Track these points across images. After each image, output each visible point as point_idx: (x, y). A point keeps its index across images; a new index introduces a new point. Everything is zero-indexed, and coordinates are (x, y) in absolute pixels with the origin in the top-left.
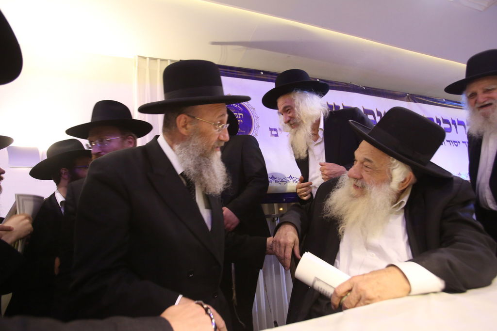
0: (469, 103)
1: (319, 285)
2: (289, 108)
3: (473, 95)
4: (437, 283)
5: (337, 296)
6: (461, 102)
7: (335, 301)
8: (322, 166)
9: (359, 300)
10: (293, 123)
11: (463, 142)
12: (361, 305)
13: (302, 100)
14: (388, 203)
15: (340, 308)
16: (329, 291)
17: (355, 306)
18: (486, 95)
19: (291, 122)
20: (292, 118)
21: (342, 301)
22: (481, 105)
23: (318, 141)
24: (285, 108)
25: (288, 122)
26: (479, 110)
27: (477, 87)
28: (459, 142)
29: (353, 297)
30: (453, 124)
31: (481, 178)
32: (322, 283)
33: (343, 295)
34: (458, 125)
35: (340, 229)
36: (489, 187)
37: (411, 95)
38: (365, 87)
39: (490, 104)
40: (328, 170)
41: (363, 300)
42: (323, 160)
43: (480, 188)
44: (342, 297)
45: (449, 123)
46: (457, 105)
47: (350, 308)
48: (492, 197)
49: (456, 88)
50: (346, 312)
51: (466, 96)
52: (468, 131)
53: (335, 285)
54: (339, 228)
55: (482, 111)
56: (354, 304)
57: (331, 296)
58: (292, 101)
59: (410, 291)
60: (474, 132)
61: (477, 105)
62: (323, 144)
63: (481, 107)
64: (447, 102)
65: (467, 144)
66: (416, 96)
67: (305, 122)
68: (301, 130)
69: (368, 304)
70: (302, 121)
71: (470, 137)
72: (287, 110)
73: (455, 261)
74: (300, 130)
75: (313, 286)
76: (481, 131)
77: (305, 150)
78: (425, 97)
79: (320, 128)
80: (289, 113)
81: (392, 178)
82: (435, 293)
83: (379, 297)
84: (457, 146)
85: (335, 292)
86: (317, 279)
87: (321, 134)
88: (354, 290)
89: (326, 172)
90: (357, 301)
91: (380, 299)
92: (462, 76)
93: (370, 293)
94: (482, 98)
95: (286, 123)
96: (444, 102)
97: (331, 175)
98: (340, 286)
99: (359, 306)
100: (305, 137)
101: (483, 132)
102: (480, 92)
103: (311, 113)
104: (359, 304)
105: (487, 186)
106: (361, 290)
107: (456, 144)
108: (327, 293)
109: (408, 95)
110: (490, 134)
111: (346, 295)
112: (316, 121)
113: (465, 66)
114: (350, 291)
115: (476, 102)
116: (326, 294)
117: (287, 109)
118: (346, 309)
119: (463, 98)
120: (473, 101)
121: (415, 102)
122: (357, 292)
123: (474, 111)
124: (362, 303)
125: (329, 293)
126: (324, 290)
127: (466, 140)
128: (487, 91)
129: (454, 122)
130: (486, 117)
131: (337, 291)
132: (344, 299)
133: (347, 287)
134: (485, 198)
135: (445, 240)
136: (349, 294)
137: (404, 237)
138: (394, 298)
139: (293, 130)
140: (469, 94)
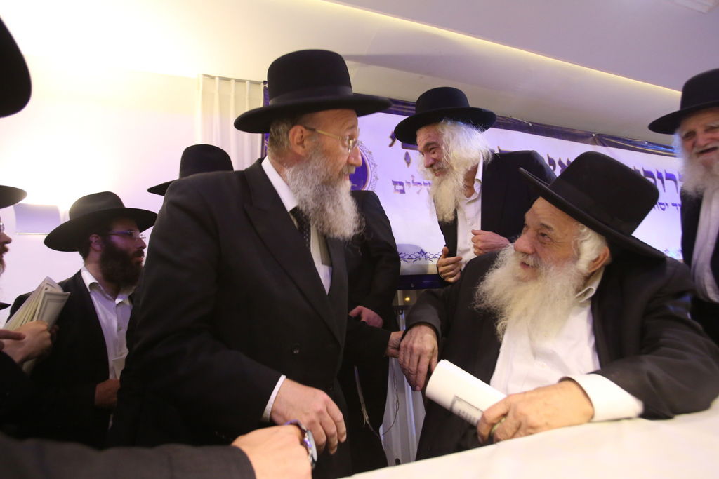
1: (460, 408)
2: (434, 146)
3: (690, 135)
4: (632, 405)
5: (486, 423)
6: (673, 145)
7: (484, 431)
8: (475, 234)
9: (518, 428)
10: (438, 167)
11: (674, 205)
12: (521, 436)
13: (453, 136)
14: (572, 290)
15: (491, 440)
16: (475, 416)
17: (512, 437)
18: (710, 135)
19: (435, 167)
20: (437, 161)
21: (493, 430)
22: (701, 149)
23: (473, 197)
24: (427, 145)
25: (430, 166)
26: (698, 157)
27: (697, 124)
28: (667, 205)
29: (509, 423)
30: (658, 178)
31: (698, 256)
32: (464, 404)
33: (495, 422)
34: (667, 179)
35: (500, 325)
36: (710, 270)
37: (599, 135)
38: (532, 123)
39: (714, 149)
40: (483, 241)
41: (523, 428)
42: (478, 226)
43: (697, 270)
44: (493, 425)
45: (653, 178)
46: (667, 150)
47: (504, 439)
48: (714, 284)
49: (665, 125)
51: (680, 135)
52: (682, 187)
53: (484, 408)
54: (497, 325)
55: (703, 157)
56: (510, 434)
57: (478, 422)
58: (439, 135)
59: (592, 417)
60: (690, 189)
61: (696, 150)
62: (479, 203)
64: (651, 146)
65: (679, 208)
66: (606, 137)
67: (455, 168)
68: (449, 180)
69: (531, 434)
70: (451, 167)
71: (684, 196)
72: (431, 148)
73: (659, 374)
74: (447, 179)
75: (451, 408)
76: (701, 187)
77: (452, 211)
78: (619, 139)
79: (476, 178)
80: (434, 153)
81: (579, 254)
82: (629, 418)
83: (547, 424)
84: (663, 209)
85: (483, 418)
86: (457, 398)
87: (477, 187)
88: (510, 414)
89: (480, 245)
90: (514, 430)
91: (549, 426)
92: (676, 107)
93: (534, 419)
94: (702, 139)
95: (427, 167)
96: (646, 147)
97: (487, 249)
98: (490, 409)
99: (518, 437)
100: (454, 190)
101: (704, 189)
102: (700, 130)
103: (465, 156)
104: (517, 435)
105: (707, 267)
106: (521, 414)
107: (663, 207)
108: (472, 419)
109: (594, 135)
110: (713, 192)
111: (500, 421)
112: (472, 168)
114: (505, 415)
115: (694, 145)
116: (470, 420)
117: (430, 147)
118: (498, 440)
119: (675, 140)
120: (689, 143)
121: (604, 145)
122: (515, 417)
123: (690, 158)
124: (522, 433)
125: (474, 419)
126: (467, 414)
128: (710, 129)
129: (660, 176)
130: (708, 166)
131: (486, 415)
132: (496, 427)
133: (501, 410)
134: (704, 285)
135: (648, 344)
136: (503, 420)
137: (589, 340)
138: (570, 425)
139: (437, 178)
140: (684, 133)
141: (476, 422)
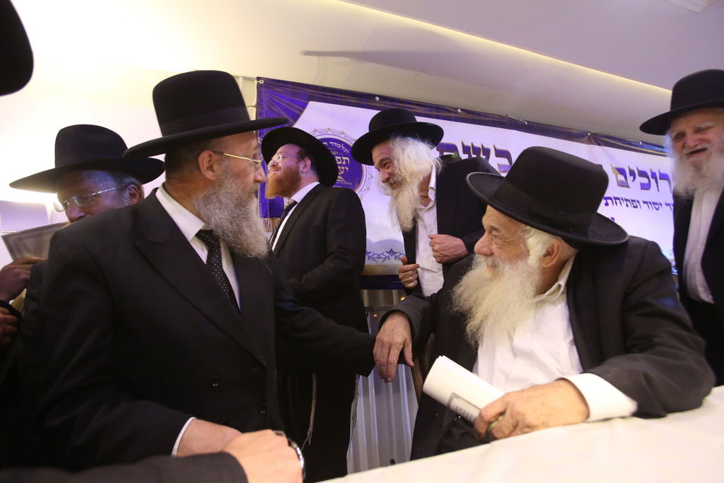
0: (674, 147)
1: (457, 404)
2: (388, 161)
3: (680, 137)
5: (483, 421)
6: (664, 145)
7: (482, 429)
8: (432, 239)
9: (515, 426)
10: (393, 182)
11: (667, 205)
12: (518, 434)
13: (403, 150)
15: (488, 438)
16: (473, 413)
17: (509, 435)
18: (699, 136)
19: (391, 181)
20: (392, 175)
21: (490, 428)
22: (691, 150)
24: (382, 161)
25: (387, 181)
26: (688, 158)
27: (686, 125)
28: (661, 205)
29: (506, 422)
30: (652, 178)
31: (690, 256)
32: (462, 401)
33: (492, 420)
34: (661, 179)
36: (700, 269)
37: (594, 134)
38: (528, 122)
39: (704, 150)
41: (520, 427)
42: (435, 231)
43: (689, 270)
44: (490, 423)
45: (647, 177)
46: (658, 150)
47: (501, 438)
48: (705, 283)
49: (656, 126)
50: (494, 444)
51: (671, 137)
52: (674, 189)
53: (482, 405)
55: (693, 159)
56: (507, 432)
57: (475, 419)
58: (390, 151)
59: (588, 416)
60: (681, 190)
61: (686, 151)
63: (692, 154)
64: (645, 145)
65: (672, 207)
66: (600, 136)
67: (408, 180)
68: (404, 192)
69: (527, 432)
71: (676, 197)
72: (385, 164)
73: (655, 374)
74: (403, 191)
75: (449, 405)
76: (691, 188)
77: (410, 218)
78: (614, 138)
79: (430, 186)
80: (388, 168)
81: (528, 251)
82: (623, 418)
83: (543, 423)
84: (657, 209)
85: (481, 415)
86: (455, 395)
87: (432, 195)
88: (508, 413)
90: (511, 429)
91: (545, 425)
92: (666, 108)
93: (531, 418)
94: (692, 140)
96: (641, 146)
98: (487, 407)
99: (514, 436)
100: (410, 200)
101: (695, 189)
102: (689, 132)
104: (514, 433)
105: (698, 267)
106: (519, 413)
107: (657, 206)
108: (466, 413)
109: (589, 134)
110: (704, 192)
111: (497, 419)
112: (424, 178)
113: (670, 92)
114: (502, 414)
115: (683, 147)
116: (467, 417)
117: (384, 162)
118: (495, 439)
119: (666, 140)
120: (680, 144)
121: (599, 145)
122: (512, 416)
123: (681, 159)
124: (519, 432)
125: (472, 416)
126: (465, 411)
127: (671, 201)
128: (698, 131)
129: (654, 175)
130: (697, 167)
131: (484, 413)
132: (493, 425)
133: (499, 409)
134: (696, 285)
136: (501, 418)
138: (564, 425)
139: (394, 192)
140: (674, 134)
141: (473, 419)
